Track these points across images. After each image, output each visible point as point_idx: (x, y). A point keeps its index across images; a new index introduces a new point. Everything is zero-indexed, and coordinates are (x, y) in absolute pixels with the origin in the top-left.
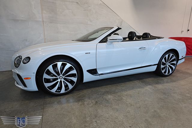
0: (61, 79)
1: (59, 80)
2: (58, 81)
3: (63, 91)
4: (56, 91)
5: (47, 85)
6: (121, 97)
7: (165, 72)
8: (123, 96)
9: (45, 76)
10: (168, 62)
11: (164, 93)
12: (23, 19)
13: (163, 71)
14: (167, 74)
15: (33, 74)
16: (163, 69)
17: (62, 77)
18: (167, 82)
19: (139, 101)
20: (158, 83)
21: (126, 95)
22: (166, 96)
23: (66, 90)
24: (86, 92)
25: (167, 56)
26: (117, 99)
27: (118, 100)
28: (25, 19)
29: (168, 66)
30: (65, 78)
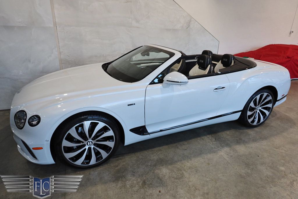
0: (89, 145)
1: (87, 147)
2: (85, 149)
3: (93, 161)
4: (83, 163)
5: (68, 156)
6: (181, 172)
7: (253, 121)
8: (185, 170)
9: (66, 143)
10: (259, 106)
11: (247, 165)
12: (21, 25)
13: (250, 121)
14: (255, 123)
15: (45, 143)
16: (250, 117)
17: (92, 143)
18: (255, 140)
19: (208, 180)
20: (239, 142)
21: (190, 168)
22: (249, 171)
23: (97, 159)
24: (129, 160)
25: (258, 97)
26: (175, 176)
27: (176, 178)
28: (25, 25)
29: (258, 111)
30: (96, 144)
